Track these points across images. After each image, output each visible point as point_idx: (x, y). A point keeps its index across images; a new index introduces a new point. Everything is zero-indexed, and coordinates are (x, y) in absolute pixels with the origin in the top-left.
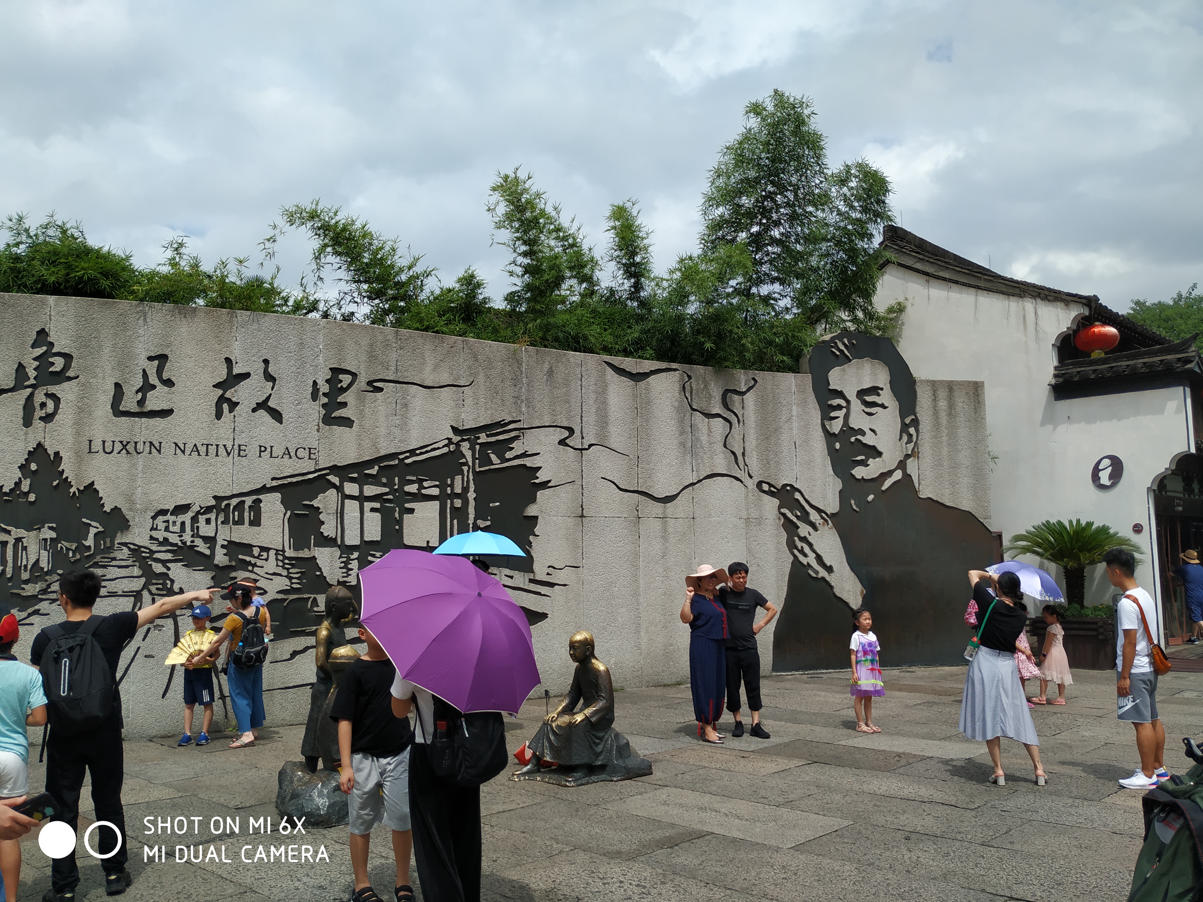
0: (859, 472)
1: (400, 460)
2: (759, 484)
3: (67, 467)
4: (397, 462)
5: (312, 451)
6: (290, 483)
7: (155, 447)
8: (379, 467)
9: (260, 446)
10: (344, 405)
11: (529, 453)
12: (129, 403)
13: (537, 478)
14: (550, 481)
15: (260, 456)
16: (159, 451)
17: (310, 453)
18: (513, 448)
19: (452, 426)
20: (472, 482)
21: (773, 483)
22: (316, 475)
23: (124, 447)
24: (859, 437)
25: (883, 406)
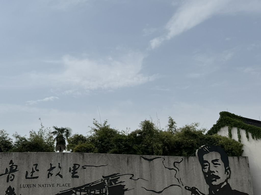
0: (214, 183)
1: (90, 185)
2: (185, 187)
3: (15, 191)
4: (89, 186)
5: (69, 184)
6: (64, 193)
7: (34, 186)
8: (85, 187)
9: (57, 184)
10: (77, 173)
11: (122, 181)
12: (29, 176)
13: (124, 188)
14: (128, 189)
15: (57, 186)
16: (35, 187)
17: (69, 185)
18: (118, 181)
19: (102, 176)
20: (107, 190)
21: (189, 187)
22: (70, 190)
23: (28, 186)
24: (213, 173)
25: (219, 164)
